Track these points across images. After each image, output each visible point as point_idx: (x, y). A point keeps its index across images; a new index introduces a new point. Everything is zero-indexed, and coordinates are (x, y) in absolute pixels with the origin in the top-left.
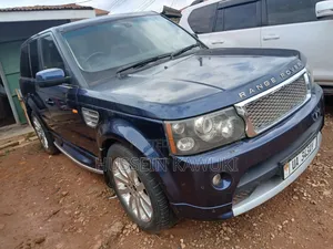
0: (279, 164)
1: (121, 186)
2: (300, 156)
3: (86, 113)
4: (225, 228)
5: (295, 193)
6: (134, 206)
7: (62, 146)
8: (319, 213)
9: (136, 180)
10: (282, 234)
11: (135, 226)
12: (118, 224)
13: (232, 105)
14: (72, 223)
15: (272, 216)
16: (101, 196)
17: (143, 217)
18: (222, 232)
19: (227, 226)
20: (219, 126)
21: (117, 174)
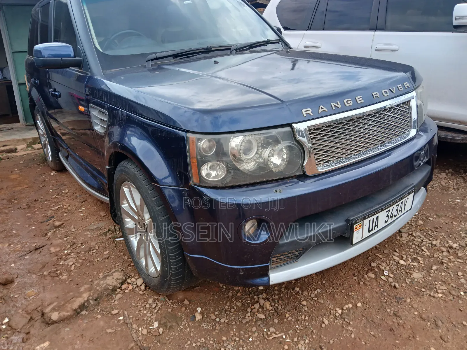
0: (347, 221)
1: (129, 223)
2: (382, 216)
3: (95, 113)
4: (262, 302)
5: (371, 269)
6: (142, 253)
7: (67, 158)
8: (399, 300)
9: (147, 216)
10: (339, 322)
11: (140, 281)
12: (118, 275)
13: (290, 125)
14: (56, 264)
15: (332, 295)
16: (105, 234)
17: (152, 270)
18: (257, 306)
19: (264, 299)
20: (266, 153)
21: (125, 206)
